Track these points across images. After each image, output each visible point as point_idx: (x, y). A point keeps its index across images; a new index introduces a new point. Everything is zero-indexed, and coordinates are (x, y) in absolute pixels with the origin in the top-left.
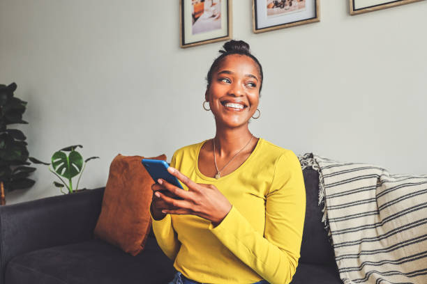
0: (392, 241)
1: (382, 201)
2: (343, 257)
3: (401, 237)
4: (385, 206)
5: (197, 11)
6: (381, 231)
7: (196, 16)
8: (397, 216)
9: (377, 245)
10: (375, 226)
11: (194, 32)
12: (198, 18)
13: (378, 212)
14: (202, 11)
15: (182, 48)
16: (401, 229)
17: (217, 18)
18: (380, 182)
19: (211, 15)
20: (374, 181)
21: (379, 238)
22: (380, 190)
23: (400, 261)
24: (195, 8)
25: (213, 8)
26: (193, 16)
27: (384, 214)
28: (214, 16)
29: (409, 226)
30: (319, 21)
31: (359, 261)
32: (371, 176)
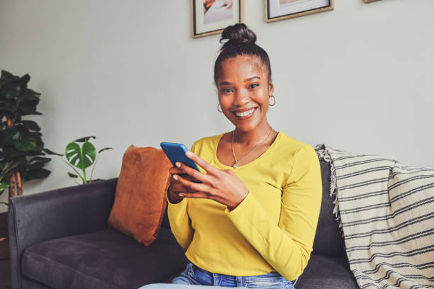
0: (403, 233)
1: (393, 193)
2: (353, 249)
3: (412, 229)
4: (397, 198)
6: (392, 223)
8: (409, 208)
9: (388, 237)
10: (386, 218)
11: (206, 22)
12: (209, 7)
13: (390, 204)
14: (213, 0)
15: (194, 38)
16: (412, 222)
17: (229, 7)
18: (392, 174)
19: (223, 4)
20: (386, 173)
21: (390, 230)
22: (392, 182)
23: (411, 254)
26: (205, 5)
27: (396, 206)
28: (225, 5)
29: (421, 219)
30: (332, 10)
31: (369, 253)
32: (384, 168)
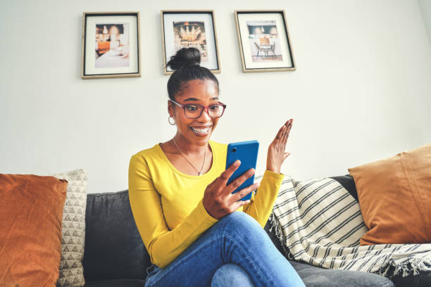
0: (318, 222)
1: (301, 196)
3: (323, 218)
4: (305, 199)
5: (101, 48)
6: (307, 218)
7: (101, 52)
8: (317, 203)
9: (309, 230)
10: (302, 216)
11: (97, 66)
12: (102, 54)
13: (300, 206)
14: (107, 49)
15: (83, 79)
16: (323, 212)
17: (125, 57)
18: (296, 185)
19: (119, 54)
20: (291, 185)
21: (307, 225)
23: (329, 235)
24: (99, 46)
25: (121, 48)
26: (97, 52)
27: (306, 205)
28: (121, 55)
29: (327, 208)
30: (220, 73)
32: (288, 181)
